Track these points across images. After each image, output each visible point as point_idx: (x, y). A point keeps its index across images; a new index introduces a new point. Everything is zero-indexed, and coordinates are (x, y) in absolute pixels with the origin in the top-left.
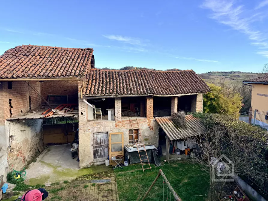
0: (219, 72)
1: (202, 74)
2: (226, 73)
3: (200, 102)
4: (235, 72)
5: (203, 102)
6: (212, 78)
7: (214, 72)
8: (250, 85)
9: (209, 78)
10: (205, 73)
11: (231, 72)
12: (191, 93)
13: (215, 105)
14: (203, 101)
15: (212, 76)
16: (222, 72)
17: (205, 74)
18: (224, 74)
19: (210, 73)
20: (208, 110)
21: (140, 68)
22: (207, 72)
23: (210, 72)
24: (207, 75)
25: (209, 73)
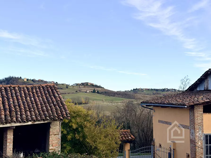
0: (148, 90)
1: (126, 91)
2: (157, 90)
3: (55, 135)
4: (168, 90)
5: (60, 135)
6: (138, 97)
7: (142, 89)
8: (149, 107)
9: (134, 97)
10: (130, 90)
11: (164, 90)
12: (35, 121)
13: (79, 140)
14: (60, 133)
15: (138, 95)
16: (152, 90)
17: (130, 92)
18: (155, 92)
19: (137, 91)
20: (68, 148)
21: (33, 80)
22: (132, 89)
23: (136, 89)
24: (132, 93)
25: (135, 91)
